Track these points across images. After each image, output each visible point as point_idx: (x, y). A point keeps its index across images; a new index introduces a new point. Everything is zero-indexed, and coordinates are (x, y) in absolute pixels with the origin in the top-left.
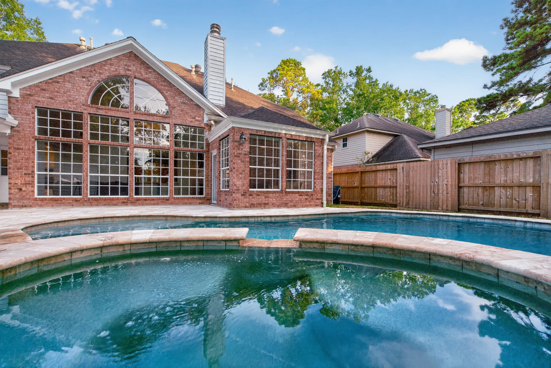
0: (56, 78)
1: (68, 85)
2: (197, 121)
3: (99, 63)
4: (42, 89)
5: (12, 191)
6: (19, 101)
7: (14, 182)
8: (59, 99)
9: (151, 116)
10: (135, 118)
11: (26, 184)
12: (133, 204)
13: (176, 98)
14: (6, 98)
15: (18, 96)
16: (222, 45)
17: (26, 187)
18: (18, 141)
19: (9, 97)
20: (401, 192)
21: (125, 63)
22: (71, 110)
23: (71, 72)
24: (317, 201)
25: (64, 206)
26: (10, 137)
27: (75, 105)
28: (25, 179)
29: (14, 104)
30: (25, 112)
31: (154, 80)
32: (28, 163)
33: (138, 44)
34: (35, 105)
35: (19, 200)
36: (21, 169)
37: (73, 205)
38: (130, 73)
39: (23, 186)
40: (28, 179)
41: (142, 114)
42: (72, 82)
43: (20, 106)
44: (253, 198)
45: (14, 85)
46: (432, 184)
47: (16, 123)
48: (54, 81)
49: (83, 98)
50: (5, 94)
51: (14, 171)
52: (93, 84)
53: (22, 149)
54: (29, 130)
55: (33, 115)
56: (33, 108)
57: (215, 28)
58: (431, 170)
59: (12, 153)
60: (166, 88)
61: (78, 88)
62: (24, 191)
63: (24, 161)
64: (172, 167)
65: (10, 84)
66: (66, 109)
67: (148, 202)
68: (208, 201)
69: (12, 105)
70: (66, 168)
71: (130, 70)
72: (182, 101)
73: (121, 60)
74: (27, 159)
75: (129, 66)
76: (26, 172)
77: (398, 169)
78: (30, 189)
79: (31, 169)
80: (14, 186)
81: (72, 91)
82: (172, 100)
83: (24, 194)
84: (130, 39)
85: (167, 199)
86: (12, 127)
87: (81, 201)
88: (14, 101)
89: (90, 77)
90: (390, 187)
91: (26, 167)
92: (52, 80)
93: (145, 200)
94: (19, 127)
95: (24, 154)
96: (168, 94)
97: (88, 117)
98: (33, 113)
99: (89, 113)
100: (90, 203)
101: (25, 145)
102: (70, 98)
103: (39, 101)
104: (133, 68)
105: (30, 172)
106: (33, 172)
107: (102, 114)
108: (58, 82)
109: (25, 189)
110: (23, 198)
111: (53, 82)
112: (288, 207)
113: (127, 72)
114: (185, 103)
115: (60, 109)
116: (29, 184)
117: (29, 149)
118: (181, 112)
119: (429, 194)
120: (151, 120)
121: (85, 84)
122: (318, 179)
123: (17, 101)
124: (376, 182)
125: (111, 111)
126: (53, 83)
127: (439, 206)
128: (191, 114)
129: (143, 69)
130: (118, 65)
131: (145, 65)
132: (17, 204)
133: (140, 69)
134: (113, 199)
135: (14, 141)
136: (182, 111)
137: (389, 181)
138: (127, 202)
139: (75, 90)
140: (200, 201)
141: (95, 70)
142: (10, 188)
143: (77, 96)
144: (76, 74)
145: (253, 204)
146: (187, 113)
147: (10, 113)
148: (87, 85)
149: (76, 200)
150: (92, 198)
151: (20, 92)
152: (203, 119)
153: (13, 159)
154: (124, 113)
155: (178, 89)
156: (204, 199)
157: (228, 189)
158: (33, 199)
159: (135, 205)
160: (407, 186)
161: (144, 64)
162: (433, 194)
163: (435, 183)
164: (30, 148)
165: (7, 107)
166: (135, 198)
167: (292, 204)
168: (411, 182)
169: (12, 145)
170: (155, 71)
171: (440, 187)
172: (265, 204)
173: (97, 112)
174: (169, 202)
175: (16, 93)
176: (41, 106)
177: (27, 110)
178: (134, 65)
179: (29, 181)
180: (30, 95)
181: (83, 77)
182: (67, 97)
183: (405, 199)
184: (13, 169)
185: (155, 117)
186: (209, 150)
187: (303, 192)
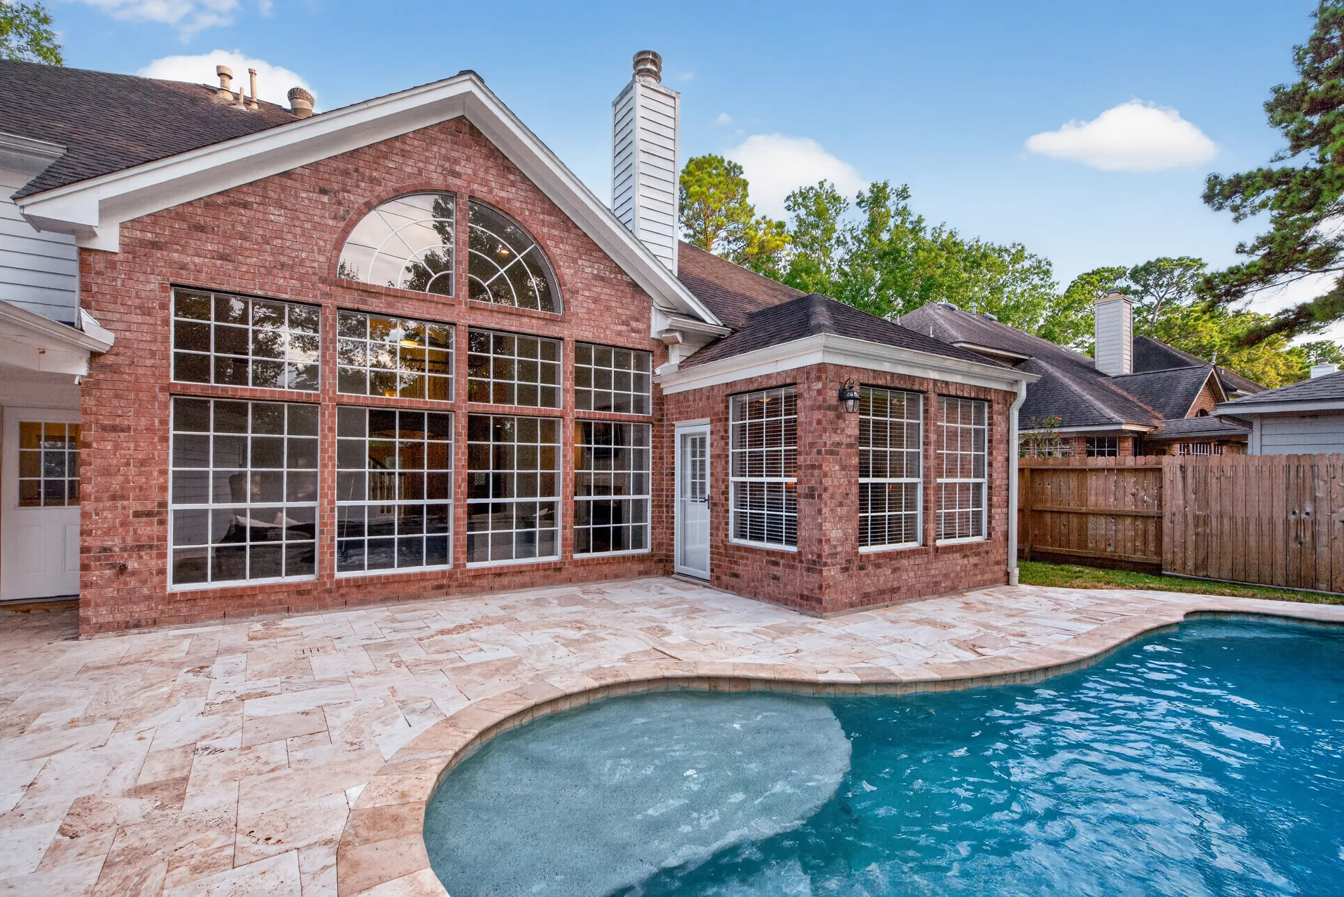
0: (238, 189)
1: (276, 216)
2: (635, 332)
3: (369, 146)
4: (195, 226)
5: (94, 576)
6: (119, 266)
7: (99, 543)
8: (248, 261)
9: (514, 317)
10: (472, 323)
11: (140, 548)
12: (464, 589)
13: (580, 262)
14: (73, 253)
15: (115, 247)
16: (670, 112)
17: (141, 557)
18: (115, 402)
19: (83, 250)
20: (1178, 534)
21: (443, 151)
22: (285, 296)
23: (286, 174)
24: (996, 568)
25: (261, 613)
26: (87, 387)
27: (300, 280)
28: (135, 531)
29: (99, 273)
30: (137, 301)
31: (524, 206)
32: (148, 475)
33: (490, 93)
34: (172, 280)
35: (115, 603)
36: (123, 497)
37: (288, 610)
38: (458, 182)
39: (130, 556)
40: (147, 530)
41: (492, 311)
42: (289, 205)
43: (119, 282)
44: (867, 575)
45: (107, 209)
46: (1292, 517)
47: (106, 338)
48: (233, 200)
49: (322, 259)
50: (71, 239)
51: (101, 505)
52: (352, 213)
53: (128, 429)
54: (149, 362)
55: (161, 314)
56: (163, 288)
57: (647, 64)
58: (1288, 479)
59: (95, 445)
60: (556, 233)
61: (308, 225)
62: (133, 574)
63: (133, 470)
64: (571, 469)
65: (96, 206)
66: (270, 294)
67: (505, 580)
68: (661, 565)
69: (92, 279)
70: (269, 486)
71: (458, 175)
72: (595, 272)
73: (433, 141)
74: (143, 463)
75: (456, 162)
76: (139, 508)
77: (1166, 470)
78: (154, 563)
79: (155, 496)
80: (99, 559)
81: (289, 236)
82: (569, 267)
83: (133, 582)
84: (467, 77)
85: (557, 568)
86: (94, 355)
87: (315, 593)
88: (100, 266)
89: (344, 190)
90: (1135, 517)
91: (141, 488)
92: (227, 199)
93: (499, 573)
94: (117, 354)
95: (132, 445)
96: (559, 252)
97: (334, 320)
98: (164, 306)
99: (339, 308)
100: (342, 595)
101: (138, 414)
102: (283, 259)
103: (183, 267)
104: (464, 168)
105: (151, 506)
106: (163, 505)
107: (377, 310)
108: (245, 206)
109: (136, 565)
110: (129, 598)
111: (232, 204)
112: (941, 595)
113: (450, 179)
114: (602, 279)
115: (250, 292)
116: (151, 547)
117: (149, 429)
118: (592, 306)
119: (1280, 544)
120: (513, 329)
121: (327, 215)
122: (999, 507)
123: (112, 265)
124: (1083, 499)
125: (405, 301)
126: (231, 208)
127: (1317, 580)
128: (619, 310)
129: (493, 171)
130: (423, 158)
131: (499, 161)
132: (110, 618)
133: (486, 172)
134: (408, 579)
135: (100, 403)
136: (595, 301)
137: (1129, 498)
138: (449, 587)
139: (298, 230)
140: (641, 567)
141: (357, 170)
142: (85, 567)
143: (302, 251)
144: (303, 182)
145: (866, 595)
146: (608, 308)
147: (85, 305)
148: (335, 218)
149: (300, 591)
150: (348, 580)
151: (122, 235)
152: (649, 327)
153: (97, 462)
154: (440, 306)
155: (585, 235)
156: (651, 560)
157: (793, 549)
158: (164, 598)
159: (472, 594)
160: (1196, 517)
161: (495, 158)
162: (1294, 545)
163: (1303, 516)
164: (153, 424)
165: (75, 284)
166: (470, 570)
167: (949, 583)
168: (1215, 507)
169: (93, 418)
170: (525, 179)
171: (1323, 529)
172: (894, 590)
173: (364, 302)
174: (564, 574)
175: (109, 239)
176: (191, 282)
177: (143, 294)
178: (468, 159)
179: (150, 538)
180: (155, 245)
181: (323, 191)
182: (272, 254)
183: (1190, 552)
184: (98, 500)
185: (526, 320)
186: (663, 415)
187: (970, 546)
